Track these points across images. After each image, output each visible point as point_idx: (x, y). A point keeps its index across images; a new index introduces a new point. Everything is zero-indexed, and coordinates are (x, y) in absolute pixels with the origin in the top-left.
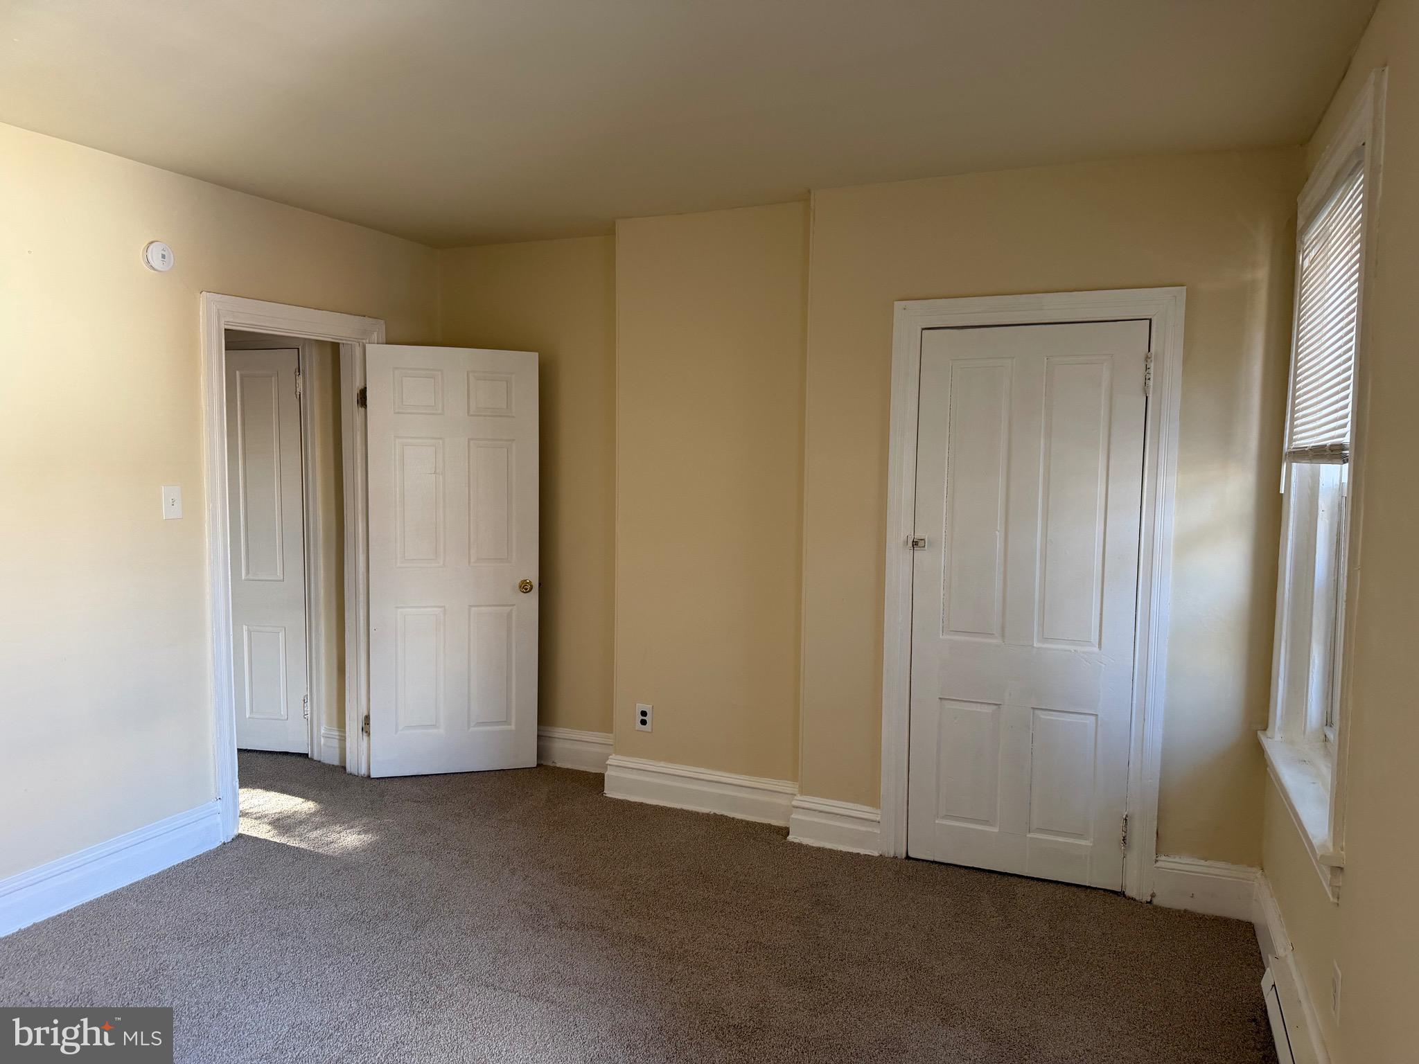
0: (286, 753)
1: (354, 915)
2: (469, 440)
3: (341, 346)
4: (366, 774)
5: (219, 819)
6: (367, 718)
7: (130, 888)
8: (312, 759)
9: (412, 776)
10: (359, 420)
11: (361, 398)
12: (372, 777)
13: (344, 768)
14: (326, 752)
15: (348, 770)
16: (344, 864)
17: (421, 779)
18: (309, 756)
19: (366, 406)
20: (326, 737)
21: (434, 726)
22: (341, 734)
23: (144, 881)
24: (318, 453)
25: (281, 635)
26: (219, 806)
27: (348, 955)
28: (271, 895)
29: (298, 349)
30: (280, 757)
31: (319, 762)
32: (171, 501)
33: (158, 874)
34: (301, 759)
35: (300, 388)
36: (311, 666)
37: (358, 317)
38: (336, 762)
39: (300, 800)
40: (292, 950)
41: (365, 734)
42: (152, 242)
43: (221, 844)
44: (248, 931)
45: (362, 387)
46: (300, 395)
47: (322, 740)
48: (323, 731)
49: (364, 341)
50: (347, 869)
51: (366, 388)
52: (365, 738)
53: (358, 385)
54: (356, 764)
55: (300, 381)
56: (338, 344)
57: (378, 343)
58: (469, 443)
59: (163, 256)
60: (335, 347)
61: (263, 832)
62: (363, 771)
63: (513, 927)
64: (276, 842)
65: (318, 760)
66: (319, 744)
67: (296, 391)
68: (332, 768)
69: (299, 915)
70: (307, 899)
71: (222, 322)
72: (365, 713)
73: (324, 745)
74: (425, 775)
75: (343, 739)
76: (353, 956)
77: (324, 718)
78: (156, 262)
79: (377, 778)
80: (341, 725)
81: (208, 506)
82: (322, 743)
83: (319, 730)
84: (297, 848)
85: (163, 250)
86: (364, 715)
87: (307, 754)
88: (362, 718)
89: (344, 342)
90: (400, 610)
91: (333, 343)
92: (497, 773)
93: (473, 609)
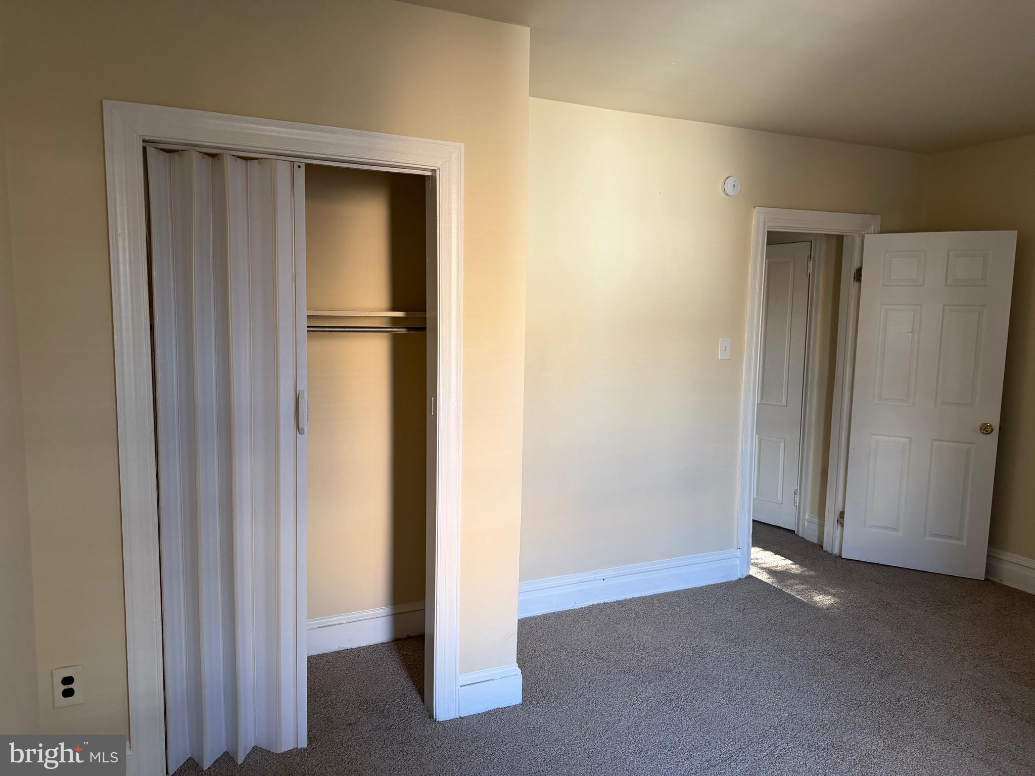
0: (779, 527)
1: (832, 653)
2: (944, 306)
3: (845, 238)
4: (838, 554)
5: (738, 561)
6: (842, 514)
7: (685, 591)
8: (797, 535)
9: (874, 563)
10: (853, 292)
11: (857, 276)
12: (843, 557)
13: (822, 547)
14: (808, 531)
15: (825, 548)
16: (821, 614)
17: (881, 567)
18: (796, 533)
19: (861, 281)
20: (810, 522)
21: (895, 530)
22: (820, 521)
23: (692, 589)
24: (819, 317)
25: (782, 445)
26: (738, 553)
27: (829, 679)
28: (772, 621)
29: (811, 241)
30: (776, 530)
31: (803, 538)
32: (724, 348)
33: (701, 587)
34: (790, 534)
35: (810, 270)
36: (801, 470)
37: (860, 215)
38: (815, 541)
39: (790, 562)
40: (788, 663)
41: (839, 525)
42: (728, 178)
43: (738, 578)
44: (759, 641)
45: (858, 266)
46: (810, 275)
47: (806, 523)
48: (807, 517)
49: (863, 232)
50: (826, 619)
51: (861, 267)
52: (839, 528)
53: (856, 265)
54: (831, 543)
55: (811, 265)
56: (843, 236)
57: (874, 233)
58: (943, 308)
59: (734, 186)
60: (840, 239)
61: (764, 577)
62: (836, 552)
63: (965, 702)
64: (774, 587)
65: (803, 536)
66: (804, 525)
67: (807, 271)
68: (812, 545)
69: (792, 641)
70: (798, 631)
71: (766, 227)
72: (841, 509)
73: (807, 527)
74: (885, 565)
75: (822, 526)
76: (833, 681)
77: (808, 507)
78: (729, 189)
79: (847, 559)
80: (821, 514)
81: (747, 352)
82: (806, 525)
83: (804, 515)
84: (789, 595)
85: (734, 182)
86: (840, 511)
87: (794, 531)
88: (837, 513)
89: (848, 234)
90: (873, 436)
91: (838, 236)
92: (947, 577)
93: (936, 442)
